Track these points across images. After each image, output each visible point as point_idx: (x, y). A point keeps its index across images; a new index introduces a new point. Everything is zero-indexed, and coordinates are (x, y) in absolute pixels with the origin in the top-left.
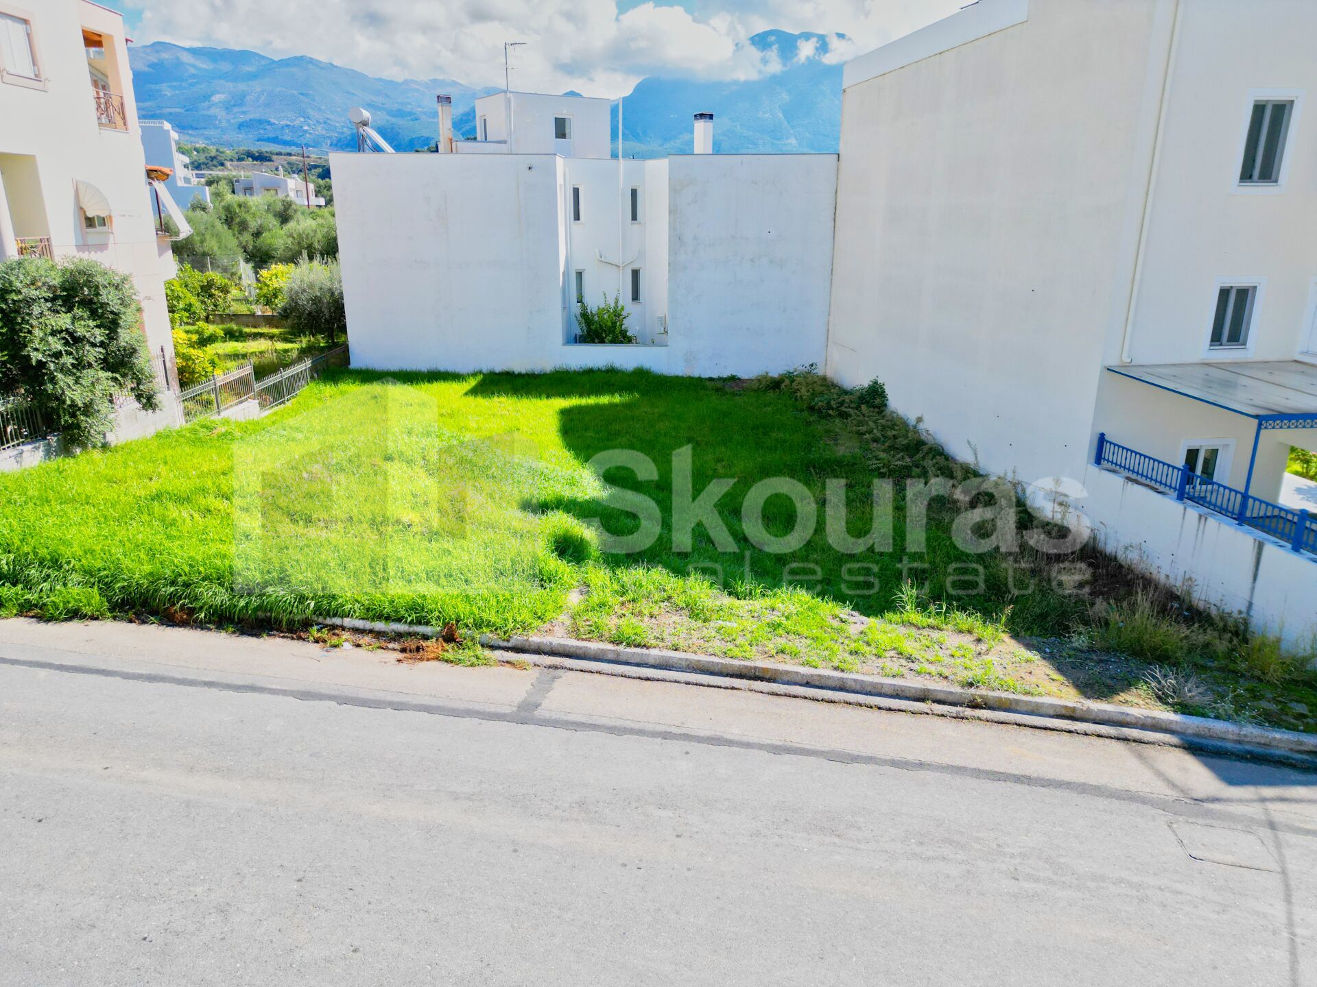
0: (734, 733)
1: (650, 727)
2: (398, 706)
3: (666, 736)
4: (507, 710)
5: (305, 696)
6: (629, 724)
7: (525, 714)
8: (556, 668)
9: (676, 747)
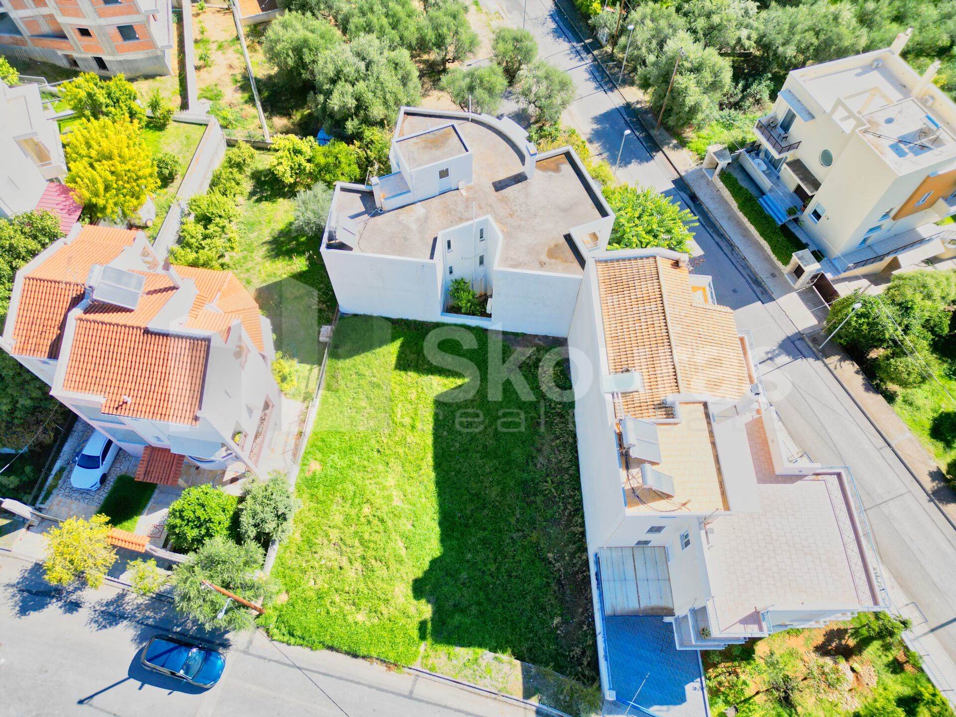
0: (449, 704)
1: (434, 702)
2: (387, 691)
3: (436, 705)
4: (407, 694)
5: (370, 687)
6: (431, 701)
7: (410, 696)
8: (417, 676)
9: (438, 708)
